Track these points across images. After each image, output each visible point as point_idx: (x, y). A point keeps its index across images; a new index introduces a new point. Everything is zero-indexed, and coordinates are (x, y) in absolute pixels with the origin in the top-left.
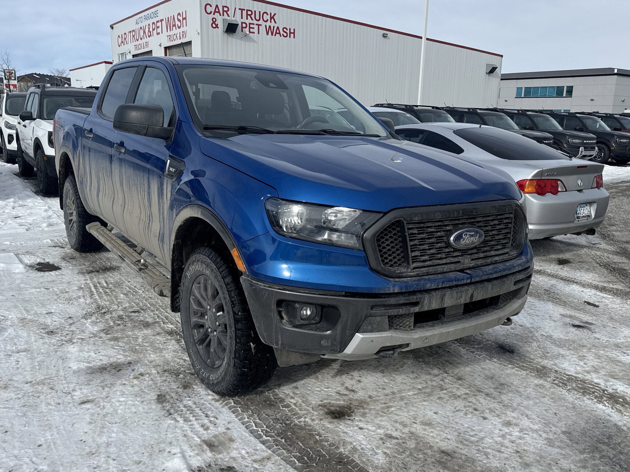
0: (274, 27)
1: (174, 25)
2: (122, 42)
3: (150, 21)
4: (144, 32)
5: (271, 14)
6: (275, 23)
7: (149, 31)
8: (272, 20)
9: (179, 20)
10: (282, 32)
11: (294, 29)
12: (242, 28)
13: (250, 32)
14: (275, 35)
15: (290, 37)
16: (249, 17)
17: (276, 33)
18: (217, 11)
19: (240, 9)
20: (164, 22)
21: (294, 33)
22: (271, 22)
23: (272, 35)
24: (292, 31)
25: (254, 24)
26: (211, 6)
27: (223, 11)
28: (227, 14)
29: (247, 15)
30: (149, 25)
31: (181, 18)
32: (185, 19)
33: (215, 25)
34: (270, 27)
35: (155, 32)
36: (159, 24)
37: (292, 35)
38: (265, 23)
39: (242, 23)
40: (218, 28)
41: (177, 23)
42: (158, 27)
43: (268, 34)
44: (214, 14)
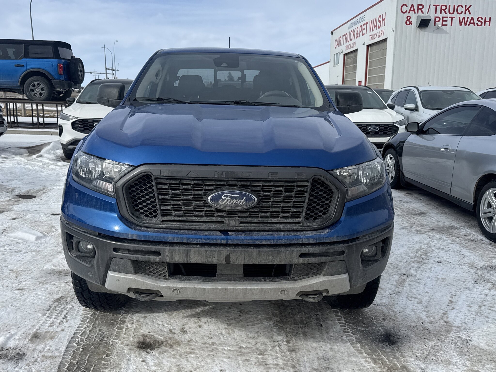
0: (468, 18)
1: (376, 26)
2: (338, 44)
3: (359, 25)
4: (354, 34)
5: (466, 6)
6: (470, 13)
7: (357, 33)
8: (467, 12)
9: (380, 21)
10: (476, 22)
11: (490, 18)
12: (435, 22)
13: (442, 25)
14: (469, 25)
15: (485, 25)
16: (443, 11)
17: (470, 23)
18: (412, 9)
19: (434, 5)
20: (368, 25)
21: (489, 22)
22: (465, 13)
23: (466, 25)
24: (488, 19)
25: (447, 17)
26: (407, 6)
27: (418, 9)
28: (422, 11)
29: (441, 9)
30: (358, 28)
31: (381, 20)
32: (384, 20)
33: (409, 22)
34: (464, 18)
35: (361, 33)
36: (365, 27)
37: (487, 24)
38: (459, 15)
39: (435, 18)
40: (412, 24)
41: (378, 24)
42: (364, 29)
43: (461, 24)
44: (409, 13)
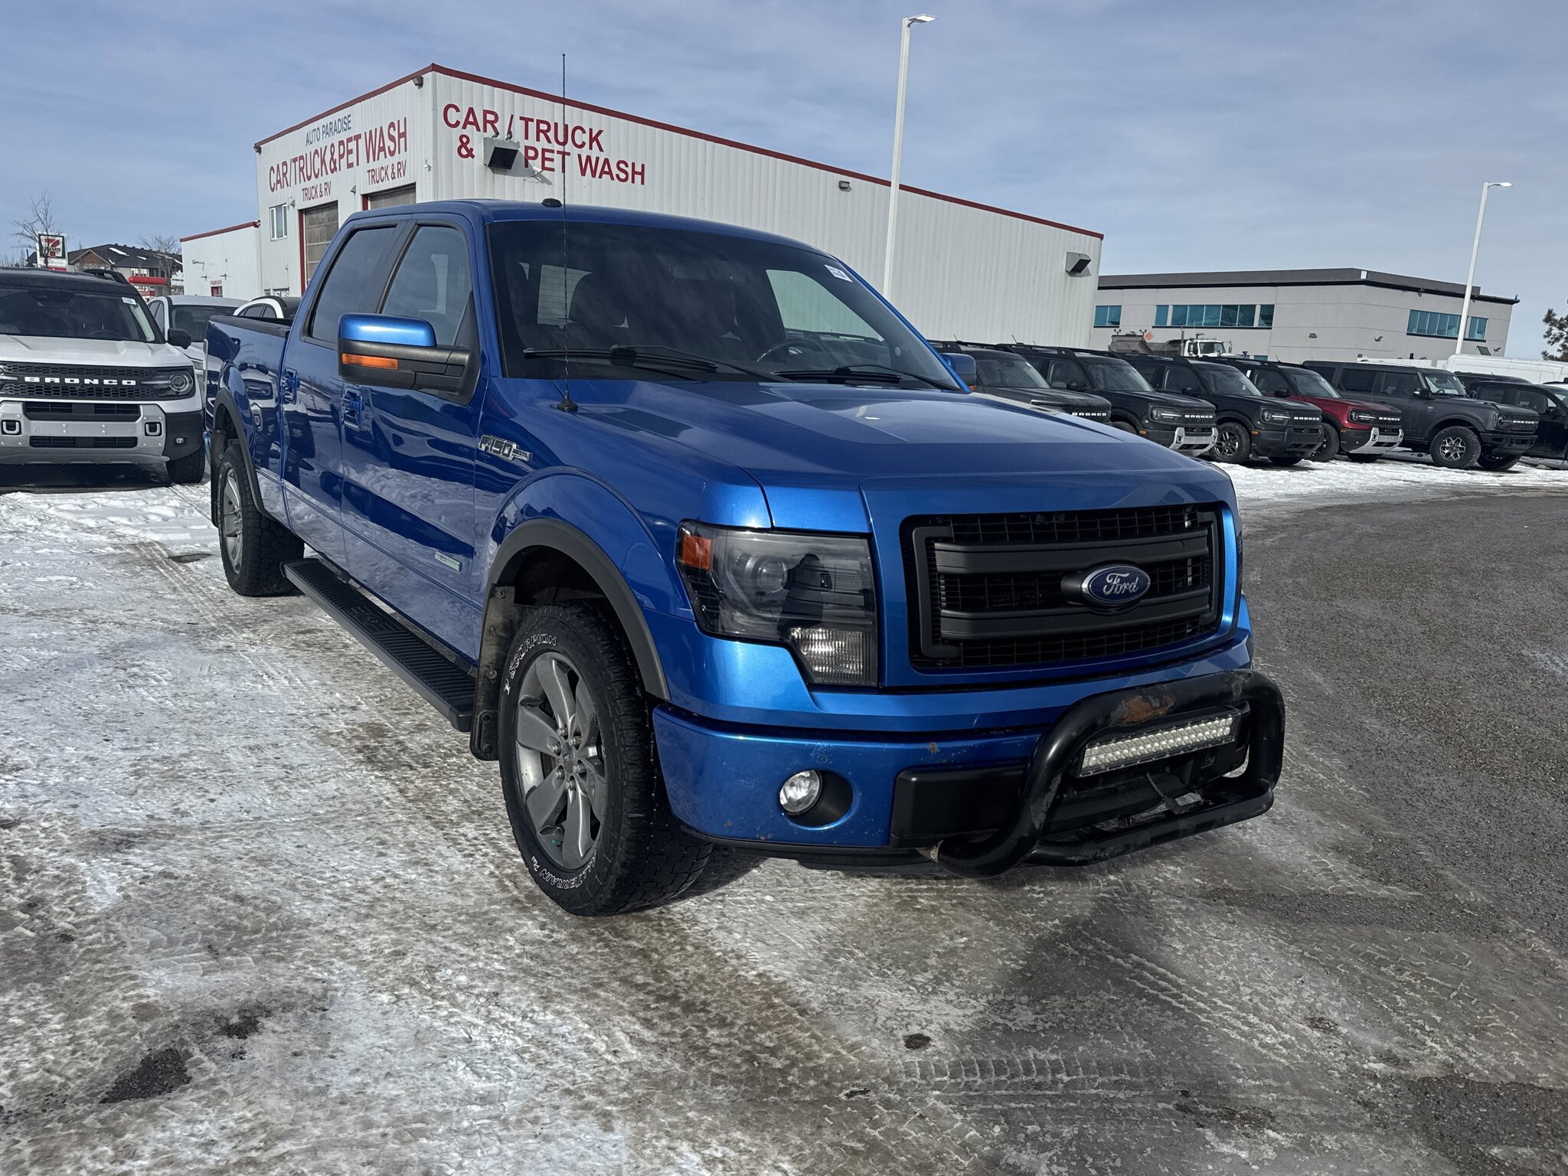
0: (597, 159)
1: (382, 149)
2: (279, 182)
3: (335, 139)
4: (323, 161)
5: (591, 130)
6: (601, 149)
7: (332, 158)
8: (595, 144)
9: (392, 138)
10: (615, 171)
11: (643, 166)
12: (527, 158)
13: (544, 168)
14: (600, 177)
15: (633, 182)
16: (542, 135)
17: (603, 172)
18: (470, 119)
19: (522, 118)
20: (362, 142)
21: (642, 174)
22: (591, 148)
23: (594, 175)
24: (638, 169)
25: (552, 151)
26: (458, 110)
27: (486, 121)
28: (494, 128)
29: (539, 131)
30: (332, 145)
31: (395, 134)
32: (403, 135)
33: (465, 150)
34: (589, 158)
35: (344, 161)
36: (352, 145)
37: (638, 178)
38: (578, 151)
39: (527, 148)
40: (473, 157)
41: (388, 143)
42: (350, 152)
43: (583, 173)
44: (464, 127)
